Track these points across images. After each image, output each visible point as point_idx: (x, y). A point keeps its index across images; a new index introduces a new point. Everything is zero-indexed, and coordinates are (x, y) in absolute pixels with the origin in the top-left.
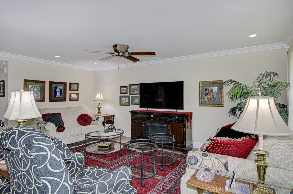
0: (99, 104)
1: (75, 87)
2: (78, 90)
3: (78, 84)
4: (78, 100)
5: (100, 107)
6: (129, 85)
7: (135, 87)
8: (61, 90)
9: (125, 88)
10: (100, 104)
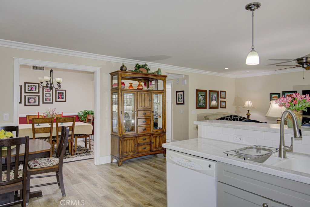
0: (248, 111)
1: (223, 94)
2: (225, 98)
3: (225, 92)
4: (225, 108)
5: (250, 115)
6: (283, 92)
7: (291, 94)
8: (215, 97)
9: (278, 96)
10: (250, 112)
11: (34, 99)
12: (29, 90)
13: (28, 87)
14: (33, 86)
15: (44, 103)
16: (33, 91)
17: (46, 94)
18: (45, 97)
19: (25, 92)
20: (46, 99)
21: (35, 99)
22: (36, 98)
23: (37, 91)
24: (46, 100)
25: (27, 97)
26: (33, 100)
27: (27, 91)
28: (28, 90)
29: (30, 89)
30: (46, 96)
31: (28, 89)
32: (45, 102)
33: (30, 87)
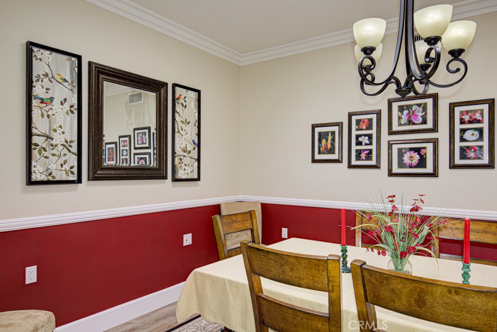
11: (419, 154)
12: (403, 122)
13: (400, 113)
14: (414, 108)
15: (453, 166)
16: (414, 124)
17: (463, 131)
18: (458, 144)
19: (391, 133)
20: (463, 150)
21: (423, 152)
22: (425, 148)
23: (430, 125)
24: (463, 156)
25: (395, 148)
26: (417, 157)
27: (395, 128)
28: (400, 125)
29: (404, 119)
30: (462, 140)
31: (400, 118)
32: (458, 161)
33: (406, 112)
